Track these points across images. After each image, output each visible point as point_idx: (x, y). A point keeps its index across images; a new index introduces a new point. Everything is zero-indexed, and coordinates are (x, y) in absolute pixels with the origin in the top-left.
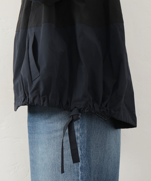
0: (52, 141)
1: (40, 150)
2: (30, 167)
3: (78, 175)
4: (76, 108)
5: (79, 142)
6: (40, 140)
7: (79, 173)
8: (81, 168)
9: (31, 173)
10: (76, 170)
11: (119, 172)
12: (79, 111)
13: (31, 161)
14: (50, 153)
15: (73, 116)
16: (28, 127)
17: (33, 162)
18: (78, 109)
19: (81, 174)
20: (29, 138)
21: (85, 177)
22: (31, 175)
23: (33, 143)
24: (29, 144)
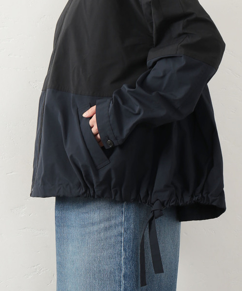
0: (87, 238)
1: (70, 248)
2: (56, 272)
3: (121, 285)
4: (158, 201)
5: (123, 241)
6: (70, 235)
7: (122, 283)
8: (124, 276)
9: (58, 281)
10: (117, 278)
11: (176, 283)
12: (163, 204)
13: (57, 263)
14: (83, 254)
15: (154, 211)
16: (56, 217)
17: (60, 265)
18: (161, 202)
19: (125, 284)
20: (57, 232)
21: (129, 289)
22: (58, 283)
23: (61, 239)
24: (56, 240)
